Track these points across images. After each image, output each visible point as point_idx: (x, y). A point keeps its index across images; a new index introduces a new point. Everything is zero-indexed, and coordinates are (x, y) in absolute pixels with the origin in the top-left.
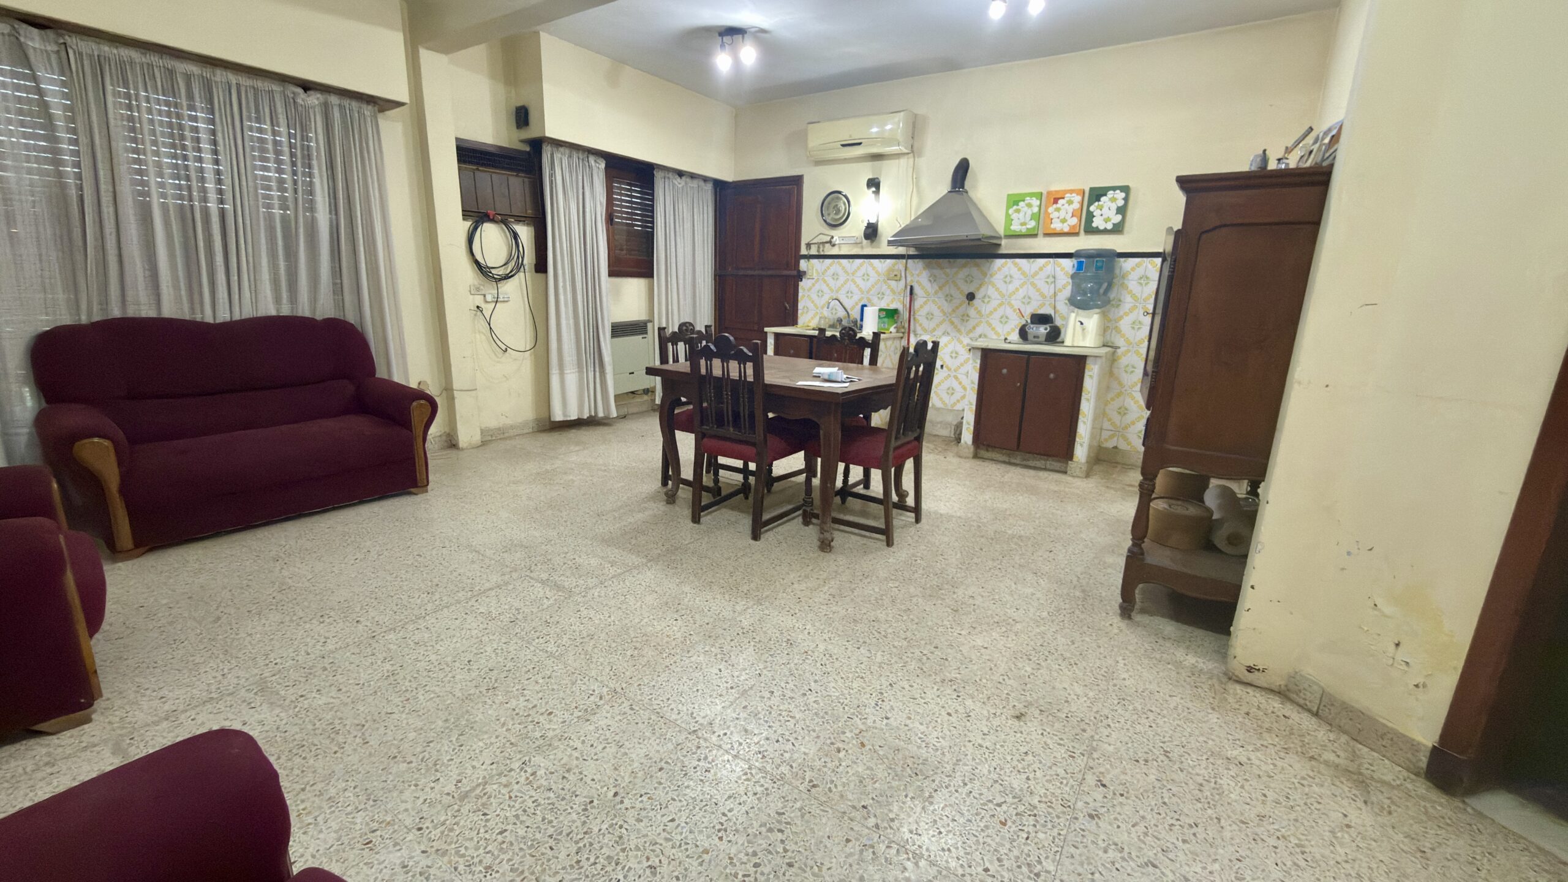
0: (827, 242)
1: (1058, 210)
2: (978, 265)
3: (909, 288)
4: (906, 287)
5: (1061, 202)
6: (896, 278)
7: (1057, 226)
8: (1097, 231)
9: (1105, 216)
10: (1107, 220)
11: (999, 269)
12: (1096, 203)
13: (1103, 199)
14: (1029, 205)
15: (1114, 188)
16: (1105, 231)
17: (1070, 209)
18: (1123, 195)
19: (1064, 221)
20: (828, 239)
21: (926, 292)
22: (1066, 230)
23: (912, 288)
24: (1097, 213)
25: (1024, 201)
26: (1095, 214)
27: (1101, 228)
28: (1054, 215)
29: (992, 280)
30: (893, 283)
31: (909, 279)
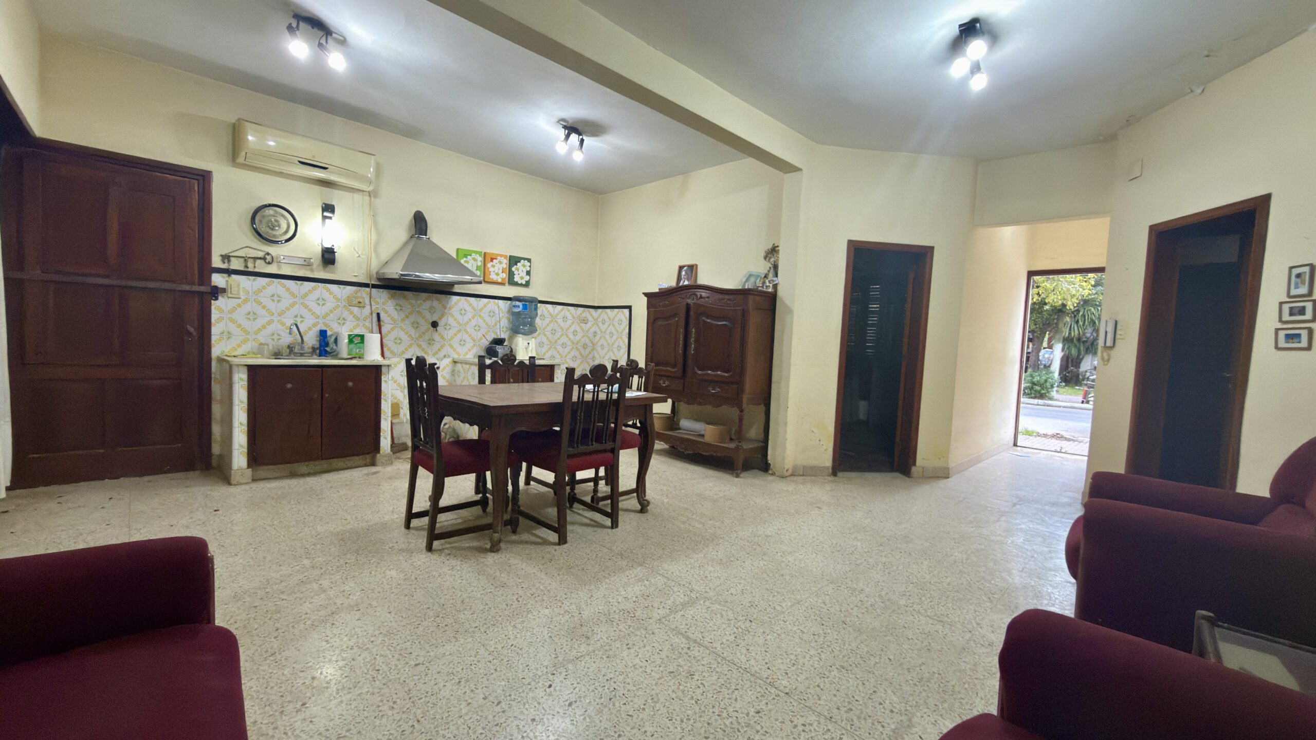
0: (260, 258)
1: (493, 266)
2: (438, 300)
3: (375, 316)
4: (372, 314)
5: (494, 261)
6: (360, 305)
7: (493, 277)
8: (516, 284)
9: (521, 275)
10: (522, 278)
11: (456, 304)
12: (515, 266)
13: (518, 264)
14: (475, 260)
15: (525, 259)
16: (521, 285)
17: (501, 267)
18: (529, 264)
19: (497, 274)
20: (261, 254)
21: (392, 319)
22: (500, 280)
23: (378, 315)
24: (516, 272)
25: (471, 255)
26: (515, 273)
27: (520, 282)
28: (491, 269)
29: (451, 311)
30: (356, 310)
31: (374, 307)
